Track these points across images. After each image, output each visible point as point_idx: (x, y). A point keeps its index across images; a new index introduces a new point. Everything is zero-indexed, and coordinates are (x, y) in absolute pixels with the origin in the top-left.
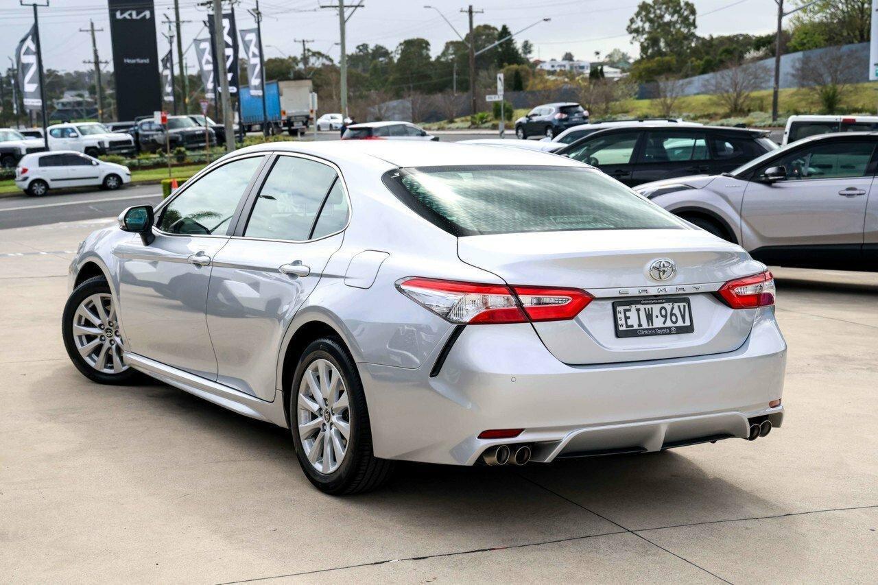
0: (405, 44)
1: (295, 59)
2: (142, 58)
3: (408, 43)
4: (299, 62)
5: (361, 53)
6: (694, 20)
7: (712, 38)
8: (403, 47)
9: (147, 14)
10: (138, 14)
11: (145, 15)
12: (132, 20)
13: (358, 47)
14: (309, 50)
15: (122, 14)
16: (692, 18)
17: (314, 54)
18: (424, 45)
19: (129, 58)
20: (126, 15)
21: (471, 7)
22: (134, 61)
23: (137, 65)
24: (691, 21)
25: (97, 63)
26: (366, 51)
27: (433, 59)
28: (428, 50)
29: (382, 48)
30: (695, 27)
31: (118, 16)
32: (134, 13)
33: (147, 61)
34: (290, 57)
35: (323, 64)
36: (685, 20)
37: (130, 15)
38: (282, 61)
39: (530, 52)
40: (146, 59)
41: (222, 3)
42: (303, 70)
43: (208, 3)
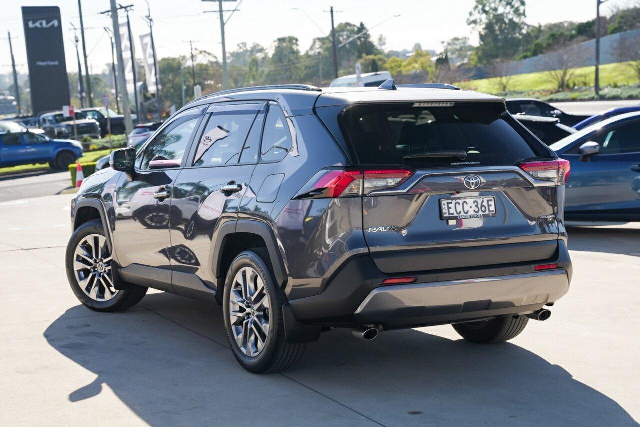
1: (184, 58)
4: (188, 59)
32: (44, 22)
35: (209, 61)
38: (174, 59)
40: (55, 61)
41: (119, 11)
42: (191, 66)
43: (106, 12)
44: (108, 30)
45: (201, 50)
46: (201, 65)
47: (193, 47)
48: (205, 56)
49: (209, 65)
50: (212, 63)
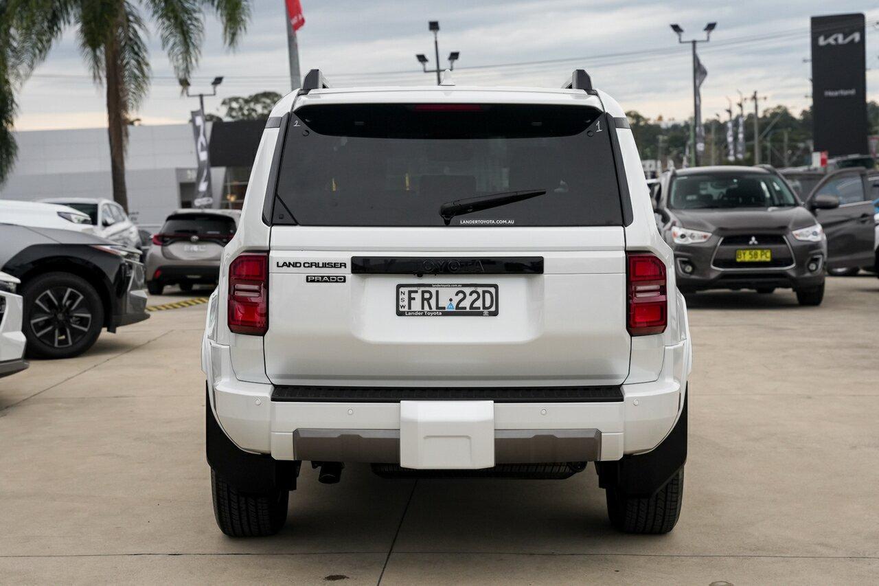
2: (846, 88)
9: (857, 37)
10: (845, 38)
11: (853, 41)
12: (838, 46)
15: (826, 38)
20: (831, 41)
22: (836, 93)
23: (840, 97)
31: (822, 41)
32: (840, 37)
33: (852, 92)
37: (836, 40)
40: (851, 89)
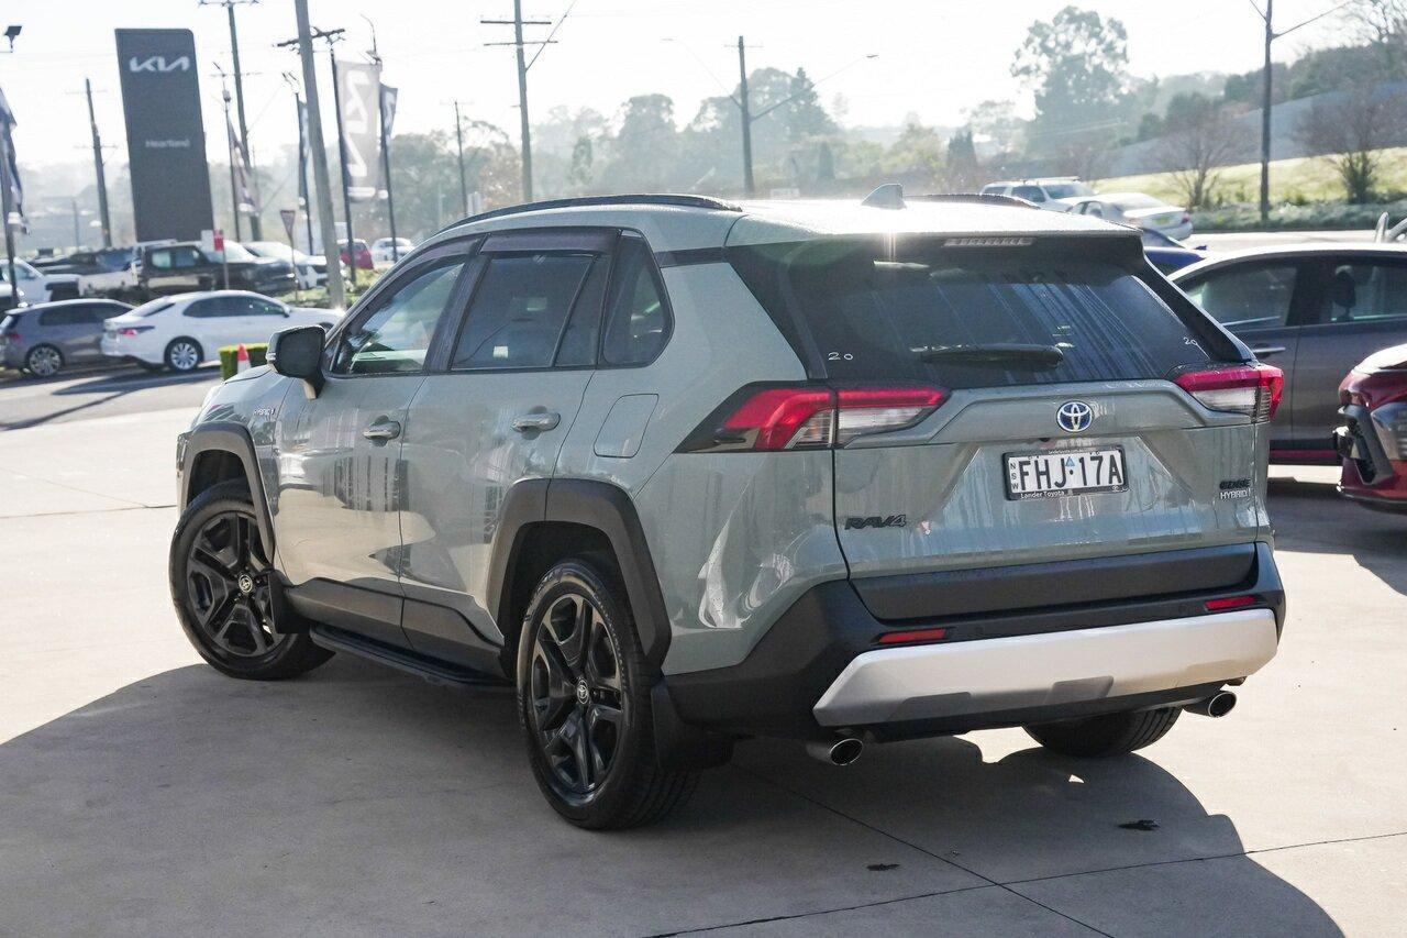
0: (631, 105)
1: (441, 134)
2: (177, 138)
3: (637, 102)
4: (450, 139)
5: (556, 121)
6: (1125, 50)
7: (1156, 80)
8: (627, 108)
9: (184, 62)
10: (168, 63)
11: (180, 67)
12: (158, 75)
13: (551, 112)
14: (466, 118)
15: (139, 63)
16: (1119, 45)
17: (475, 125)
18: (664, 105)
19: (154, 139)
20: (148, 65)
21: (741, 38)
22: (163, 144)
23: (168, 148)
24: (1119, 51)
25: (97, 148)
26: (565, 118)
27: (680, 129)
28: (671, 112)
29: (592, 112)
30: (1127, 62)
31: (134, 66)
32: (161, 62)
33: (186, 143)
34: (433, 132)
35: (492, 142)
36: (1109, 49)
37: (155, 65)
38: (420, 138)
39: (845, 112)
40: (184, 140)
41: (315, 41)
42: (457, 153)
43: (289, 43)
44: (289, 78)
45: (475, 119)
46: (475, 152)
47: (461, 114)
48: (483, 132)
49: (493, 149)
50: (498, 146)
